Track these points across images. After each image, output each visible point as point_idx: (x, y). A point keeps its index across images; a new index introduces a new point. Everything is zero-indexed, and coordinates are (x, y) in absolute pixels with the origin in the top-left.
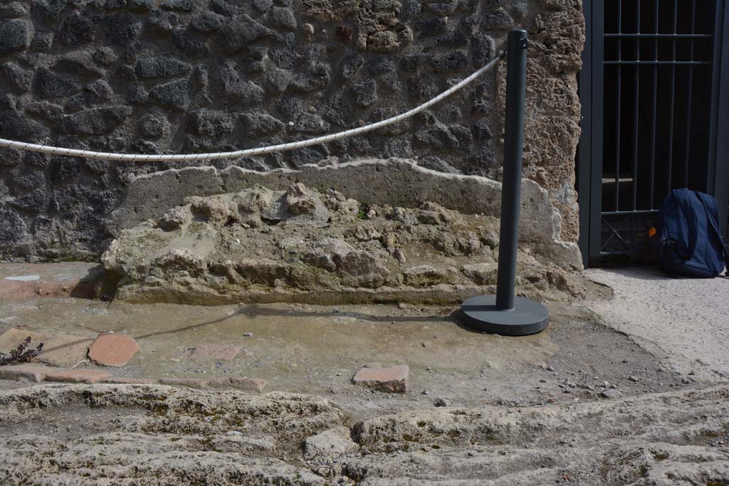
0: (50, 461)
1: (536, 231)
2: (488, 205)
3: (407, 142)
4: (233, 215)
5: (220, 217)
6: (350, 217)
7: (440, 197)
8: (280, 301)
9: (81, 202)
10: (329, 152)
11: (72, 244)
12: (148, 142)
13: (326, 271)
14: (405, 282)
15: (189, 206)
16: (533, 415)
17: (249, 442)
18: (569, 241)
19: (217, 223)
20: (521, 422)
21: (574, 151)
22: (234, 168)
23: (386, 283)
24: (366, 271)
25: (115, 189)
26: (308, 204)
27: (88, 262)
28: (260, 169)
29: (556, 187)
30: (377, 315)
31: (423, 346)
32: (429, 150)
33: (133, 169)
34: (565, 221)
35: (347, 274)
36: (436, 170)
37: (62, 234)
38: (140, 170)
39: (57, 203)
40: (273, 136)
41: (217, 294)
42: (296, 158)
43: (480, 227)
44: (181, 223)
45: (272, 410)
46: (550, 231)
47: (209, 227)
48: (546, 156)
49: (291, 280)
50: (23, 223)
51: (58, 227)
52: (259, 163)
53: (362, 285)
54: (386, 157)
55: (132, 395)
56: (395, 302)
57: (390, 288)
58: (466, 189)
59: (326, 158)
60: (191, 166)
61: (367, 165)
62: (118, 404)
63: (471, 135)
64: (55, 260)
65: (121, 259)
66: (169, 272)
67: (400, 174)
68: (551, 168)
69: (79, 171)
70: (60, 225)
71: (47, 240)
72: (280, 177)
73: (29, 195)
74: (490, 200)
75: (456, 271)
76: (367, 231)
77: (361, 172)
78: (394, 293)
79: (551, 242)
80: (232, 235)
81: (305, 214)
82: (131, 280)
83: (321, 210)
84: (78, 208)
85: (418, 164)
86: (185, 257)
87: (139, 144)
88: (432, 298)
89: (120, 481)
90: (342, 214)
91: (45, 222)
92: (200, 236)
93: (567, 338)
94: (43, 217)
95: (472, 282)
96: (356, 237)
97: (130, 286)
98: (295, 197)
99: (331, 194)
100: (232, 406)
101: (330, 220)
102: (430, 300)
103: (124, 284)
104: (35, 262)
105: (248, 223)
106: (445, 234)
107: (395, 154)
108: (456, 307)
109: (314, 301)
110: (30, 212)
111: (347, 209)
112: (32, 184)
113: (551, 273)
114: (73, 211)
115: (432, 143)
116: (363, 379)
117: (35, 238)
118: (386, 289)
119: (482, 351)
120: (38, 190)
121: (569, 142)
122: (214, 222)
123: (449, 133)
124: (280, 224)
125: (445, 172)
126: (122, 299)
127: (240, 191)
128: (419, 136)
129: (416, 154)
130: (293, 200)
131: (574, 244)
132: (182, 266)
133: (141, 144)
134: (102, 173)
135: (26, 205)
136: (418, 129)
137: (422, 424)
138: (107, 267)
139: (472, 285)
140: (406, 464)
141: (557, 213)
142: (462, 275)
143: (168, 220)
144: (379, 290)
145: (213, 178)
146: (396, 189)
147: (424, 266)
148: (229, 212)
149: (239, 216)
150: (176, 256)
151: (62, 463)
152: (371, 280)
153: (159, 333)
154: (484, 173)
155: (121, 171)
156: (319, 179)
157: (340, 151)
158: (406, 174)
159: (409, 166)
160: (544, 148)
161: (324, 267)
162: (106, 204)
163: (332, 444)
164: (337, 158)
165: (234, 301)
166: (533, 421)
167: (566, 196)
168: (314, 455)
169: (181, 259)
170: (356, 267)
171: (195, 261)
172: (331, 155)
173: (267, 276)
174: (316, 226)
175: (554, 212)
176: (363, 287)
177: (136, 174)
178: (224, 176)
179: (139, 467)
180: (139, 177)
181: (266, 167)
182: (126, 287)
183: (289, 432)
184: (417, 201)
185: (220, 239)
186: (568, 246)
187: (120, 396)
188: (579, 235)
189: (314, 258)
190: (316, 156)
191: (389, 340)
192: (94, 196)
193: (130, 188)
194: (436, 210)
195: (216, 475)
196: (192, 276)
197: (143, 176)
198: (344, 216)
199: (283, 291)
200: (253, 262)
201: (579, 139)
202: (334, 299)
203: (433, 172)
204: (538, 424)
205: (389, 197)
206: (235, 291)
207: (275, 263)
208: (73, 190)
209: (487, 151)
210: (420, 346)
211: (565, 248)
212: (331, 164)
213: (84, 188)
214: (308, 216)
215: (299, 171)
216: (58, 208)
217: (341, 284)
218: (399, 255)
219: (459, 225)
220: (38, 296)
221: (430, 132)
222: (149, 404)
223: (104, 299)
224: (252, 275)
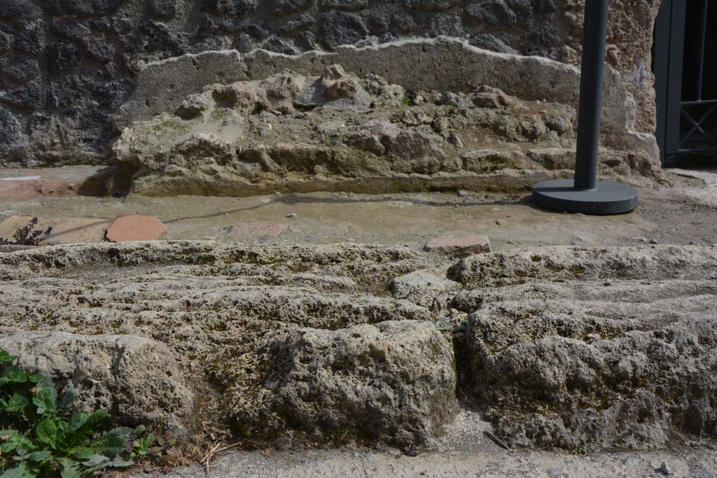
0: (79, 298)
1: (607, 120)
2: (551, 89)
3: (457, 17)
4: (261, 101)
5: (246, 102)
6: (395, 101)
7: (496, 81)
8: (322, 190)
9: (83, 96)
10: (367, 31)
11: (75, 144)
12: (159, 23)
13: (374, 155)
14: (465, 167)
15: (211, 92)
16: (671, 251)
17: (326, 280)
18: (645, 132)
19: (244, 109)
20: (657, 258)
21: (652, 23)
22: (260, 52)
23: (442, 168)
24: (420, 154)
25: (122, 80)
26: (347, 86)
27: (94, 165)
28: (290, 52)
29: (629, 68)
30: (435, 202)
31: (497, 223)
32: (482, 27)
33: (142, 56)
34: (640, 108)
35: (398, 157)
36: (491, 50)
37: (63, 133)
38: (151, 56)
39: (56, 97)
40: (303, 13)
41: (248, 183)
42: (330, 38)
43: (545, 111)
44: (203, 109)
45: (344, 258)
46: (622, 120)
47: (235, 113)
48: (618, 32)
49: (334, 166)
50: (17, 122)
51: (58, 126)
52: (288, 45)
53: (416, 170)
54: (433, 36)
55: (168, 251)
56: (454, 190)
57: (447, 173)
58: (526, 71)
59: (364, 39)
60: (210, 49)
61: (411, 45)
62: (152, 260)
63: (531, 8)
64: (55, 164)
65: (136, 148)
66: (193, 159)
67: (450, 54)
68: (624, 45)
69: (79, 60)
70: (61, 124)
71: (46, 141)
72: (312, 60)
73: (22, 89)
74: (553, 84)
75: (522, 154)
76: (416, 115)
77: (405, 52)
78: (453, 179)
79: (624, 132)
80: (262, 121)
81: (344, 98)
82: (149, 171)
83: (361, 94)
84: (80, 103)
85: (470, 44)
86: (211, 141)
87: (148, 26)
88: (496, 184)
89: (170, 314)
90: (386, 99)
91: (43, 120)
92: (225, 122)
93: (663, 217)
94: (40, 115)
95: (541, 167)
96: (404, 122)
97: (147, 178)
98: (331, 79)
99: (372, 79)
100: (294, 253)
101: (372, 105)
102: (495, 186)
103: (140, 176)
104: (34, 167)
105: (279, 110)
106: (506, 117)
107: (444, 32)
108: (524, 195)
109: (361, 189)
110: (24, 109)
111: (391, 93)
112: (24, 76)
113: (633, 156)
114: (75, 107)
115: (485, 18)
116: (439, 246)
117: (31, 139)
118: (443, 174)
119: (568, 227)
120: (32, 82)
121: (647, 13)
122: (240, 108)
123: (506, 6)
124: (316, 109)
125: (501, 52)
126: (139, 192)
127: (267, 77)
128: (470, 10)
129: (467, 32)
130: (329, 82)
131: (650, 136)
132: (207, 152)
133: (151, 25)
134: (107, 61)
135: (20, 101)
136: (469, 3)
137: (536, 259)
138: (120, 158)
139: (541, 169)
140: (530, 293)
141: (630, 99)
142: (529, 159)
143: (187, 107)
144: (435, 176)
145: (236, 63)
146: (445, 73)
147: (485, 150)
148: (257, 98)
149: (268, 103)
150: (200, 140)
151: (94, 300)
152: (426, 165)
153: (187, 218)
154: (545, 53)
155: (129, 58)
156: (357, 63)
157: (380, 30)
158: (457, 55)
159: (460, 45)
160: (617, 21)
161: (371, 150)
162: (114, 96)
163: (428, 281)
164: (377, 38)
165: (268, 191)
166: (673, 257)
167: (642, 78)
168: (408, 293)
169: (206, 143)
170: (408, 150)
171: (222, 145)
172: (370, 35)
173: (306, 162)
174: (357, 112)
175: (627, 97)
176: (417, 172)
177: (146, 61)
178: (247, 60)
179: (191, 301)
180: (150, 64)
181: (296, 50)
182: (142, 179)
183: (370, 276)
184: (469, 86)
185: (248, 126)
186: (644, 137)
187: (154, 251)
188: (655, 126)
189: (359, 140)
190: (354, 35)
191: (457, 219)
192: (98, 88)
193: (140, 77)
194: (494, 93)
195: (291, 307)
196: (219, 163)
197: (155, 63)
198: (388, 101)
199: (325, 179)
200: (289, 146)
201: (659, 9)
202: (384, 187)
203: (488, 52)
204: (679, 260)
205: (437, 82)
206: (270, 179)
207: (314, 147)
208: (74, 82)
209: (549, 26)
210: (495, 224)
211: (640, 140)
212: (370, 44)
213: (86, 79)
214: (348, 100)
215: (335, 53)
216: (57, 104)
217: (392, 169)
218: (455, 139)
219: (521, 109)
220: (41, 195)
221: (483, 6)
222: (190, 258)
223: (117, 195)
224: (289, 161)
